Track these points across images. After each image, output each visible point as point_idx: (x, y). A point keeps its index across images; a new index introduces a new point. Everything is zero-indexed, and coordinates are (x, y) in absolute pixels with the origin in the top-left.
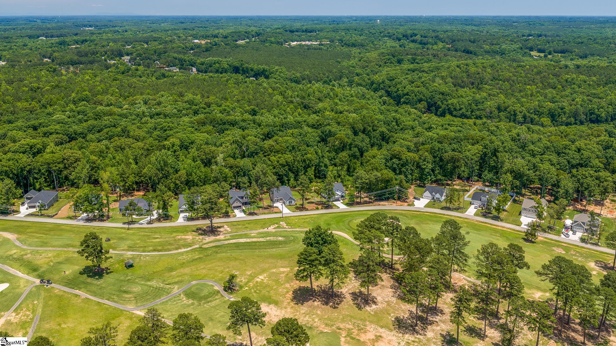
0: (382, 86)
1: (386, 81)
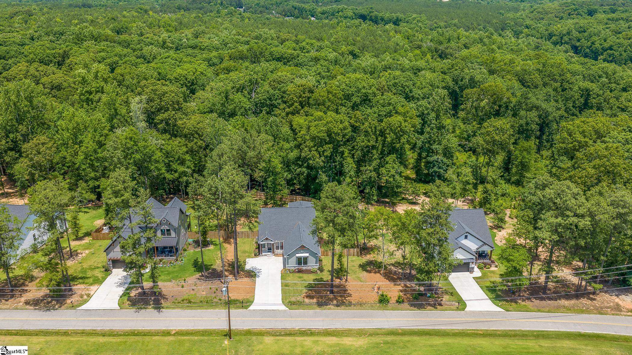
0: (567, 39)
1: (574, 31)
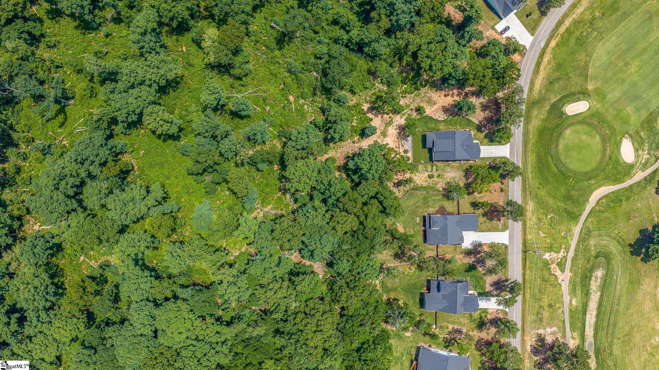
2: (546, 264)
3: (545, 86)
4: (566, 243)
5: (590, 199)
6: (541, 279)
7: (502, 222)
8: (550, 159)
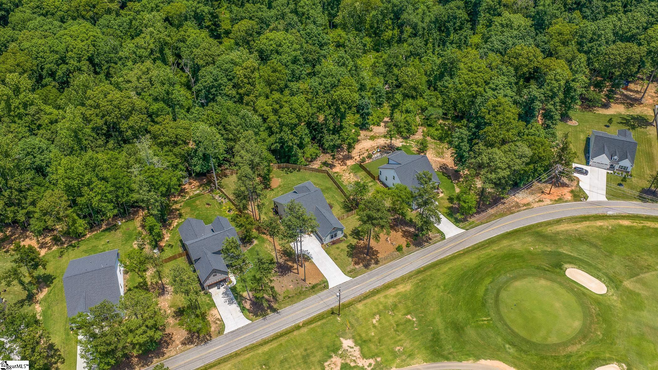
2: (335, 349)
3: (571, 236)
4: (386, 361)
5: (483, 362)
6: (304, 353)
7: (357, 267)
8: (487, 281)
